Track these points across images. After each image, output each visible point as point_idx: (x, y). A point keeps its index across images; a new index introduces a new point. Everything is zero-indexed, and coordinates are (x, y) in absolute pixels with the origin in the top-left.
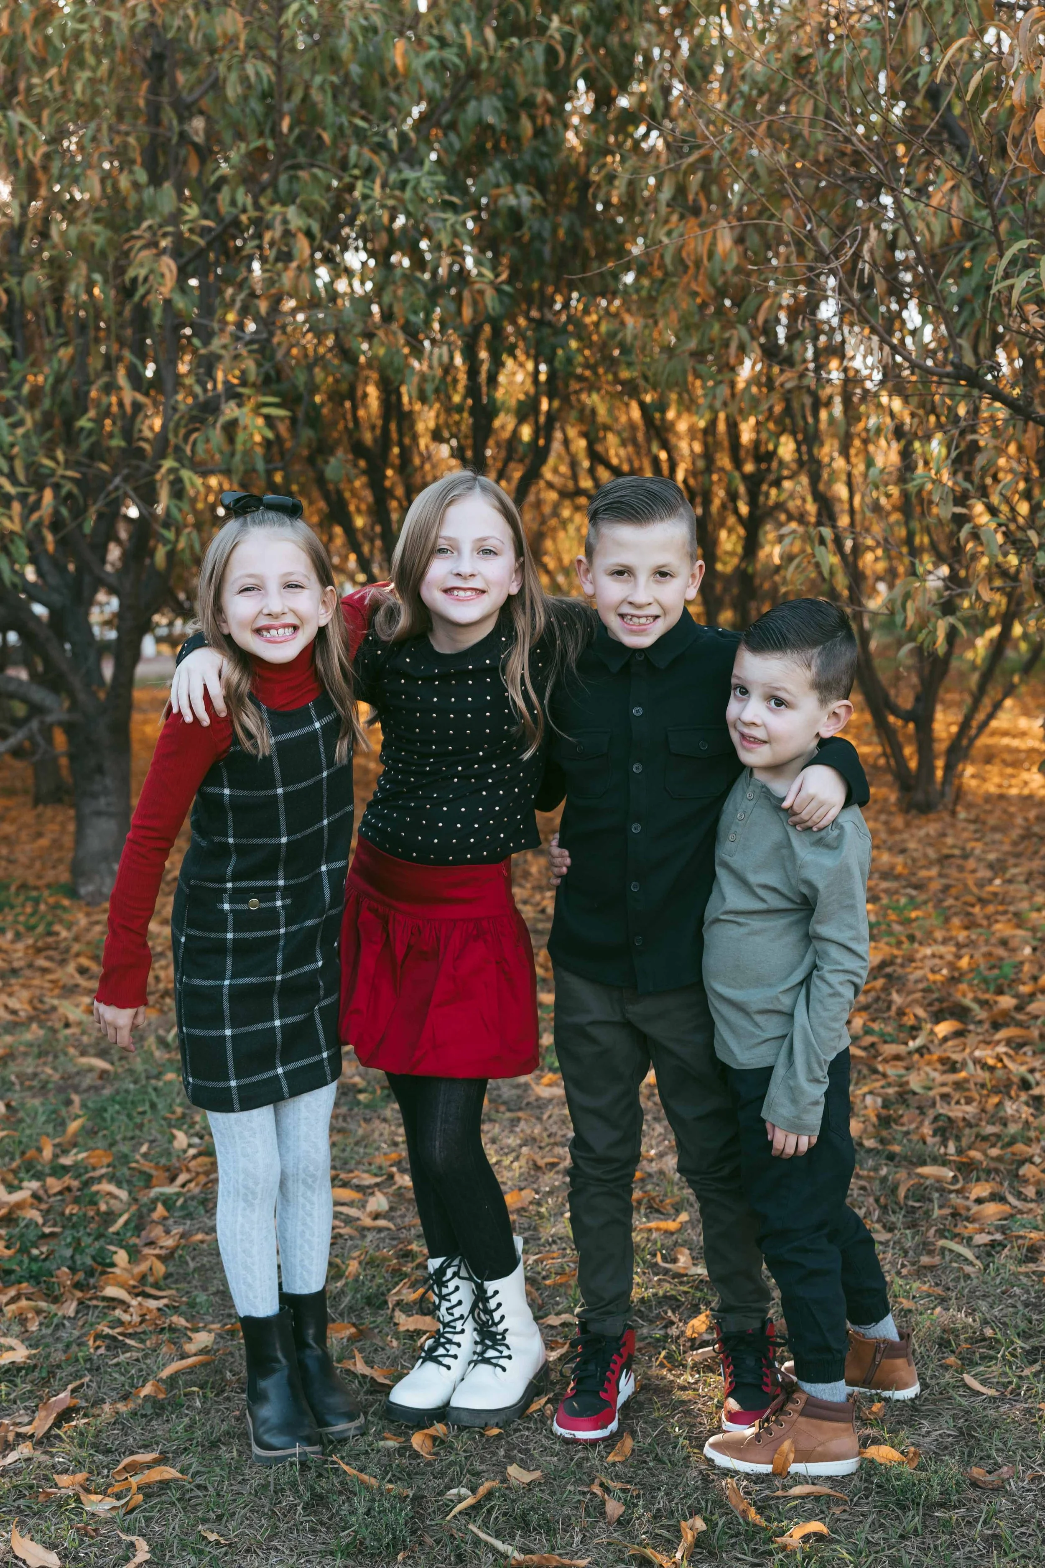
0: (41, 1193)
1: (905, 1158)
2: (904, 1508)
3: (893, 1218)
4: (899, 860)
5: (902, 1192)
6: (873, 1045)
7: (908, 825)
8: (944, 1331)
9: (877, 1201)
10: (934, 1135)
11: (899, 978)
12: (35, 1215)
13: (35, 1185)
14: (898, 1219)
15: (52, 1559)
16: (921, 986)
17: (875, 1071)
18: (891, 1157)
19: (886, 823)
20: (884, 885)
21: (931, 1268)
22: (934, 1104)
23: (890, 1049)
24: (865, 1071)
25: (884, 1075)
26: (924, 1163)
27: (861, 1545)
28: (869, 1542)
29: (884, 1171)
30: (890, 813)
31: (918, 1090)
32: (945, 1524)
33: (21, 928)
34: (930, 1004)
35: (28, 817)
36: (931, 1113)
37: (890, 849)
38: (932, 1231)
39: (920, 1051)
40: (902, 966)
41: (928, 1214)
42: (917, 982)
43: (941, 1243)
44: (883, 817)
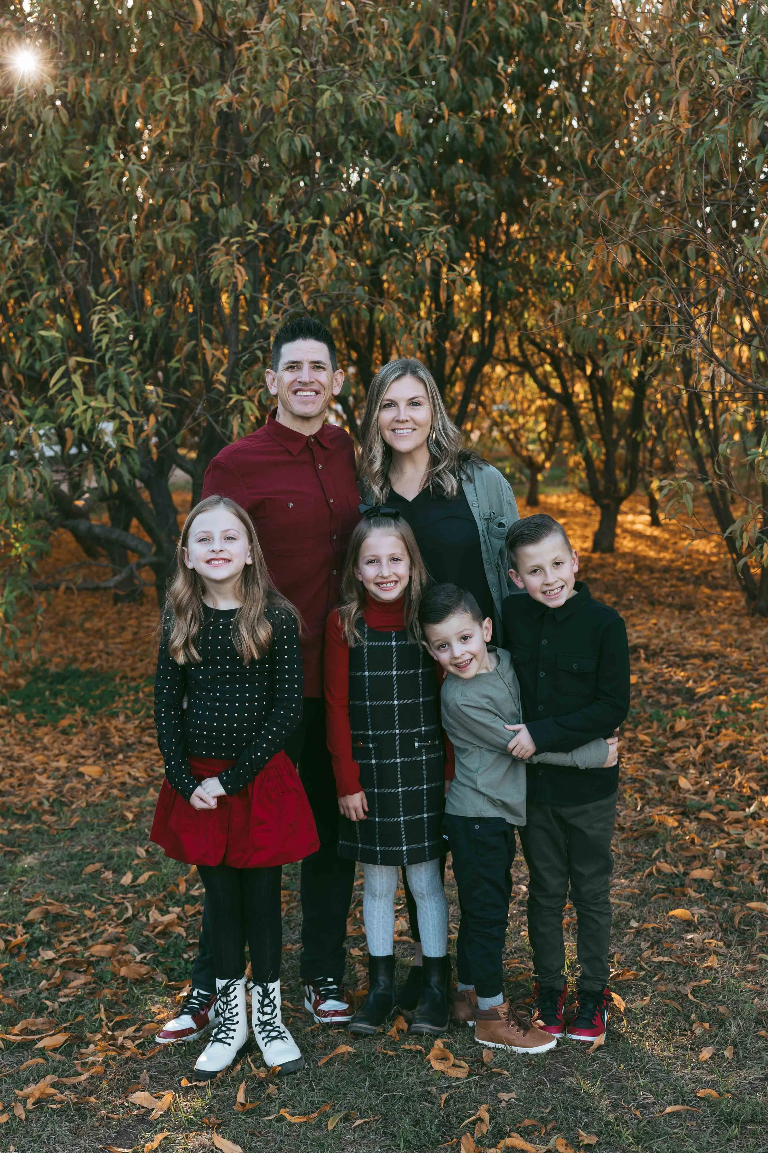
0: (182, 915)
1: (740, 895)
2: (730, 1123)
3: (731, 938)
4: (746, 656)
5: (737, 920)
6: (721, 811)
7: (753, 626)
8: (759, 1014)
9: (721, 925)
10: (759, 879)
11: (741, 757)
12: (181, 931)
13: (177, 910)
14: (733, 938)
15: (238, 1148)
16: (756, 765)
17: (723, 831)
18: (731, 894)
19: (737, 624)
20: (735, 679)
21: (753, 972)
22: (761, 856)
23: (732, 815)
24: (716, 831)
25: (728, 834)
26: (751, 900)
27: (704, 1144)
28: (708, 1142)
29: (725, 906)
30: (741, 616)
31: (750, 846)
32: (754, 1133)
33: (129, 712)
34: (761, 780)
35: (111, 612)
36: (758, 863)
37: (738, 647)
38: (755, 947)
39: (753, 816)
40: (744, 748)
41: (753, 935)
42: (754, 760)
43: (761, 955)
44: (735, 619)
